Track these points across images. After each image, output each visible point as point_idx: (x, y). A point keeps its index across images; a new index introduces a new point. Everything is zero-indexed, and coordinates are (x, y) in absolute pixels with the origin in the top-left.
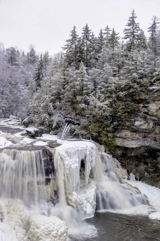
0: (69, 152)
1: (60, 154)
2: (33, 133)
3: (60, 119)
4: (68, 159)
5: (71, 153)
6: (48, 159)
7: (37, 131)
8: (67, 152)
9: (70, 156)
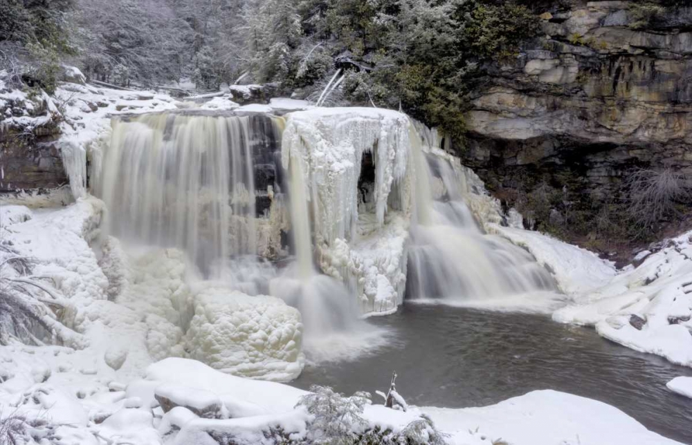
0: (327, 127)
1: (299, 127)
2: (247, 95)
3: (319, 56)
4: (325, 146)
5: (332, 130)
6: (264, 144)
7: (259, 89)
8: (321, 127)
9: (331, 137)
